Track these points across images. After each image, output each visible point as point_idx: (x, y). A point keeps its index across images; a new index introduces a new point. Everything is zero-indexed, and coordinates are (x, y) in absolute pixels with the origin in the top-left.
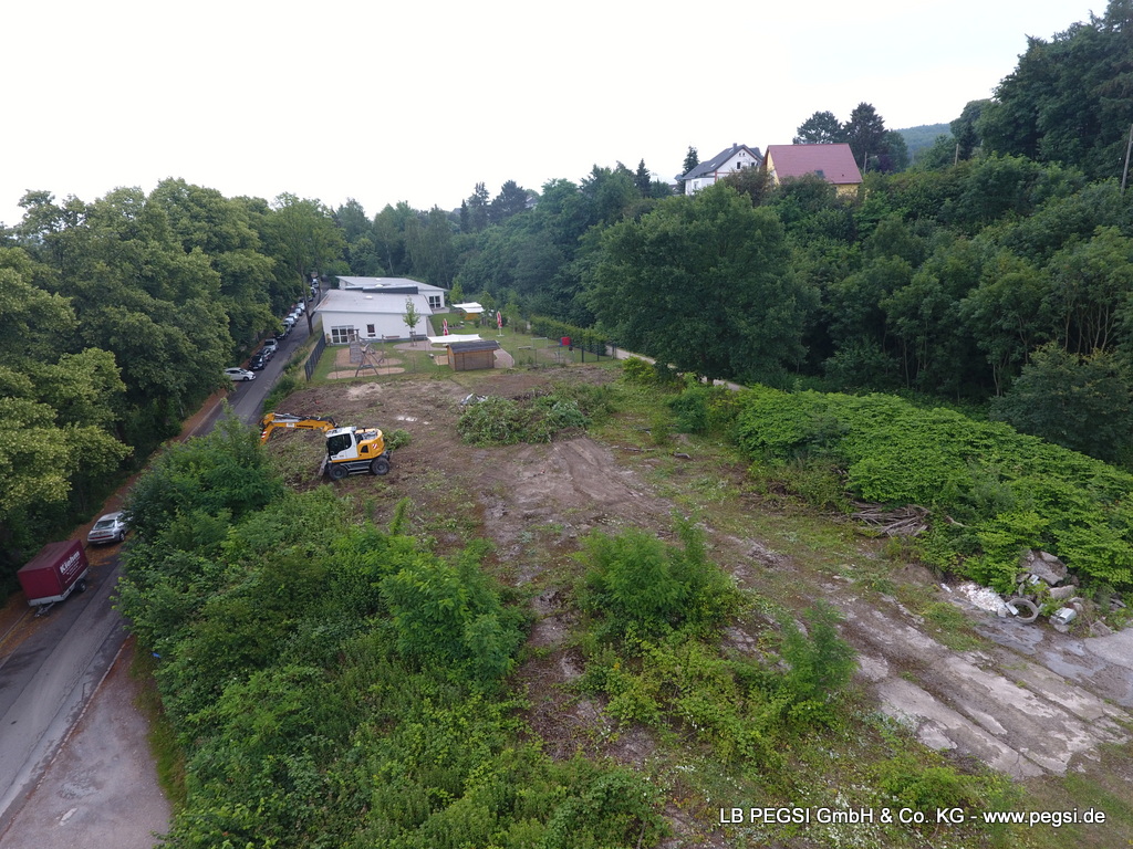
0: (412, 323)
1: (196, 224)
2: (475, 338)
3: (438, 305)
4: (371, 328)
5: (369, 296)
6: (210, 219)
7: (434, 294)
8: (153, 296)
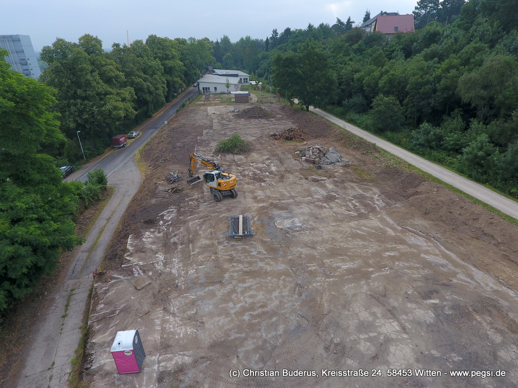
0: (228, 87)
1: (159, 51)
2: (246, 92)
3: (247, 82)
4: (216, 88)
5: (219, 77)
6: (163, 49)
7: (246, 77)
8: (144, 74)
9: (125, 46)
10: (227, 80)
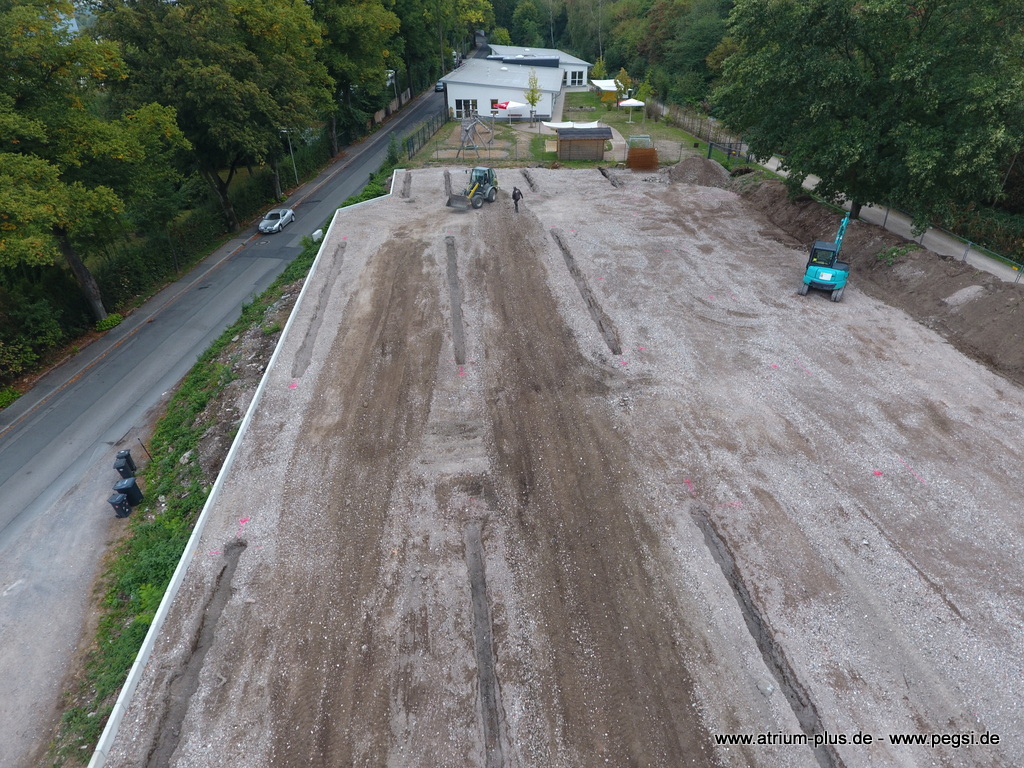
0: (533, 102)
2: (594, 125)
3: (580, 82)
4: (494, 103)
5: (505, 68)
7: (577, 69)
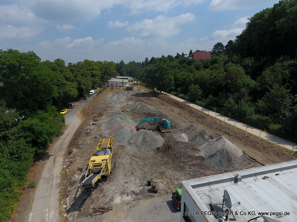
0: (123, 84)
4: (117, 85)
5: (118, 79)
7: (132, 80)
9: (74, 64)
10: (123, 81)
